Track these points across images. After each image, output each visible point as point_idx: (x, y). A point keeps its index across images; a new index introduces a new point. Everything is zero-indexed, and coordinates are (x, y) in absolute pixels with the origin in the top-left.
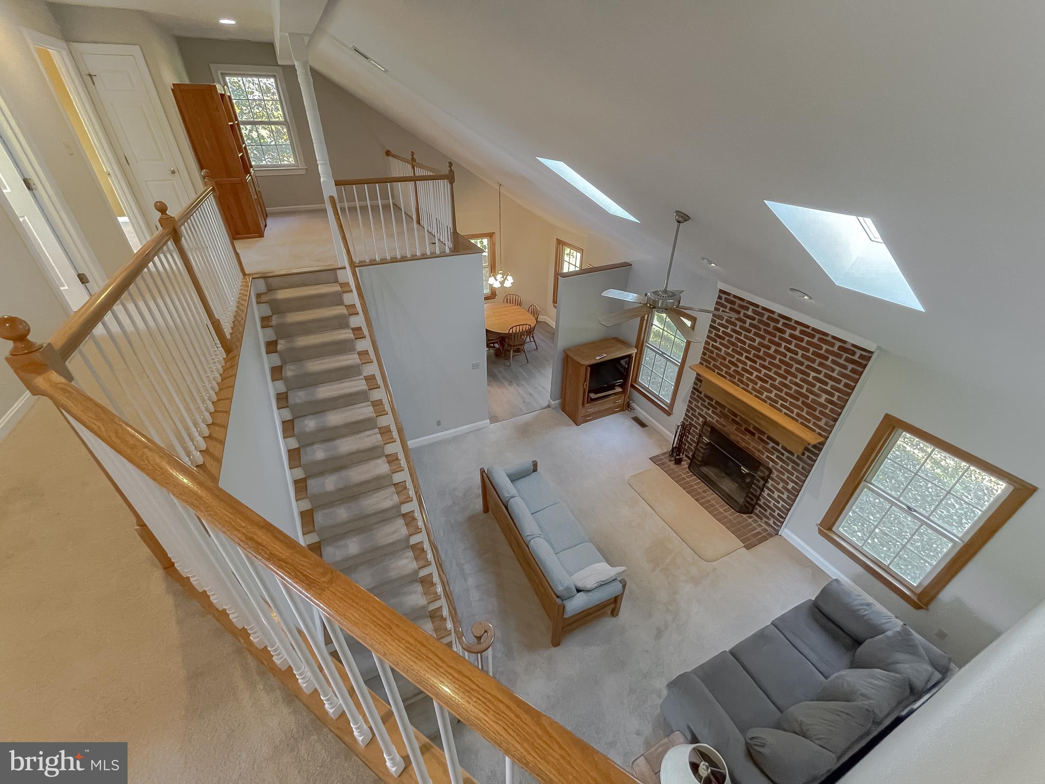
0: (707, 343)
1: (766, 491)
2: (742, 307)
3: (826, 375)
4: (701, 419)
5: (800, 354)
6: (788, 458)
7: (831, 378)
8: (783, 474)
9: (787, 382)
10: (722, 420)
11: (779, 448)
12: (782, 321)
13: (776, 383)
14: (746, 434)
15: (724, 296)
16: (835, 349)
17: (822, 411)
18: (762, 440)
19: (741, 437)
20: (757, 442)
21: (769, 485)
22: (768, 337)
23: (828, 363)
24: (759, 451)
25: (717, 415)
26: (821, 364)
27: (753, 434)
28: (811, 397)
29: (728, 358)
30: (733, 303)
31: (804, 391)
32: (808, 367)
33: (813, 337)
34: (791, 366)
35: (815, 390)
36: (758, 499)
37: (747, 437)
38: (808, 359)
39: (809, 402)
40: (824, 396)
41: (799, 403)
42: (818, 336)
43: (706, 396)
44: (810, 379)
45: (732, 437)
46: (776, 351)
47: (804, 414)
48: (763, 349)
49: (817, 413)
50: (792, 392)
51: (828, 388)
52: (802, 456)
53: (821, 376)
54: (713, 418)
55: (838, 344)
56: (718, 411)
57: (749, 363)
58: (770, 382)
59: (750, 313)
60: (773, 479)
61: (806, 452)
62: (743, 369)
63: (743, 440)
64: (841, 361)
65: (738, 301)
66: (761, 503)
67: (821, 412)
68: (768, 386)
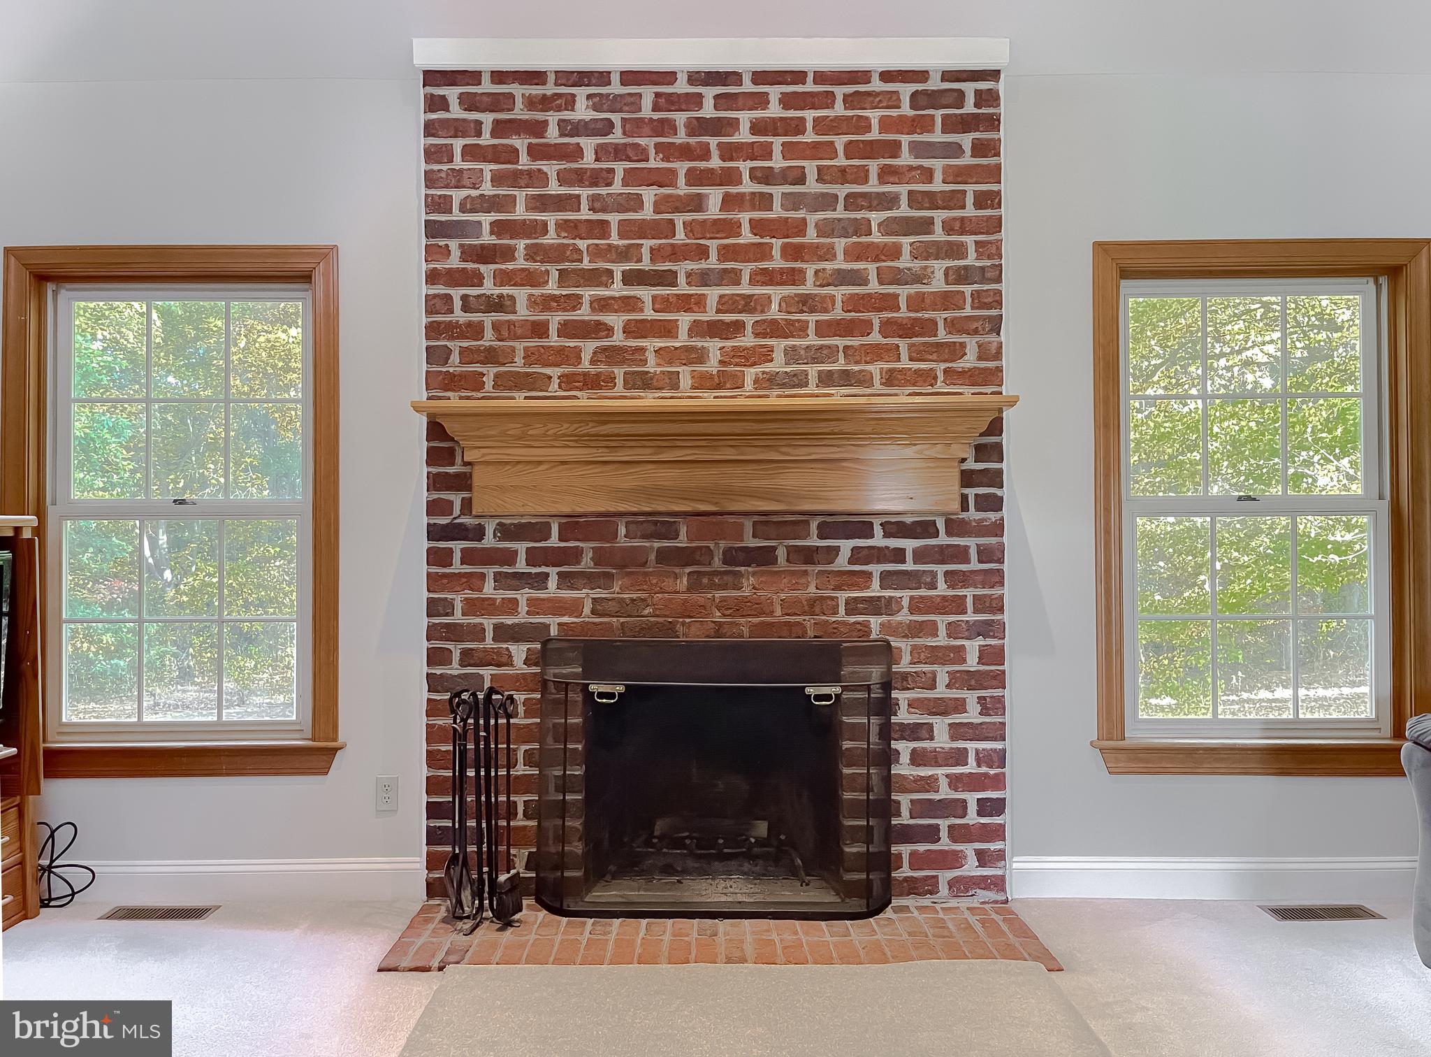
0: (435, 305)
1: (903, 747)
2: (545, 103)
3: (915, 200)
4: (519, 652)
5: (812, 174)
6: (919, 556)
7: (933, 200)
8: (932, 630)
9: (809, 288)
10: (618, 590)
11: (878, 540)
12: (709, 93)
13: (774, 312)
14: (738, 575)
15: (452, 93)
16: (906, 109)
17: (954, 319)
18: (809, 556)
19: (722, 605)
20: (793, 573)
21: (903, 716)
22: (682, 167)
23: (905, 159)
24: (814, 606)
25: (590, 580)
26: (887, 174)
27: (764, 557)
28: (903, 292)
29: (555, 320)
30: (497, 103)
31: (874, 286)
32: (853, 202)
33: (827, 100)
34: (800, 229)
35: (905, 262)
36: (886, 808)
37: (749, 584)
38: (843, 175)
39: (903, 313)
40: (939, 267)
41: (875, 337)
42: (840, 91)
43: (506, 532)
44: (876, 237)
45: (692, 632)
46: (729, 202)
47: (905, 363)
48: (680, 219)
49: (942, 335)
50: (838, 313)
51: (939, 235)
52: (964, 515)
53: (904, 210)
54: (574, 607)
55: (906, 90)
56: (587, 563)
57: (645, 294)
58: (749, 320)
59: (583, 112)
60: (906, 681)
61: (966, 491)
62: (633, 330)
63: (739, 608)
64: (938, 136)
65: (518, 90)
66: (904, 818)
67: (952, 326)
68: (747, 340)
